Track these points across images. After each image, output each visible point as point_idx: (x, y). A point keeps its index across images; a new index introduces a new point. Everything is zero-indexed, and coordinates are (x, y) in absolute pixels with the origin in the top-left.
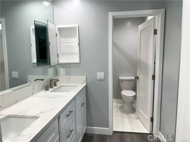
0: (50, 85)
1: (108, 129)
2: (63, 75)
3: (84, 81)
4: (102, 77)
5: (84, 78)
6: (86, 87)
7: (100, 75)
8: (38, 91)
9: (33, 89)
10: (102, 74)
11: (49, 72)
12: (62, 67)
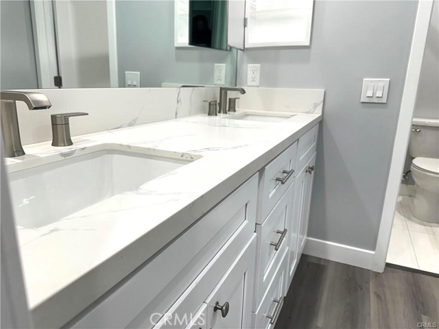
0: (220, 104)
1: (373, 253)
2: (254, 84)
3: (316, 106)
4: (379, 94)
5: (316, 94)
6: (320, 123)
7: (374, 87)
8: (190, 114)
9: (178, 102)
10: (381, 84)
11: (216, 74)
12: (254, 61)
